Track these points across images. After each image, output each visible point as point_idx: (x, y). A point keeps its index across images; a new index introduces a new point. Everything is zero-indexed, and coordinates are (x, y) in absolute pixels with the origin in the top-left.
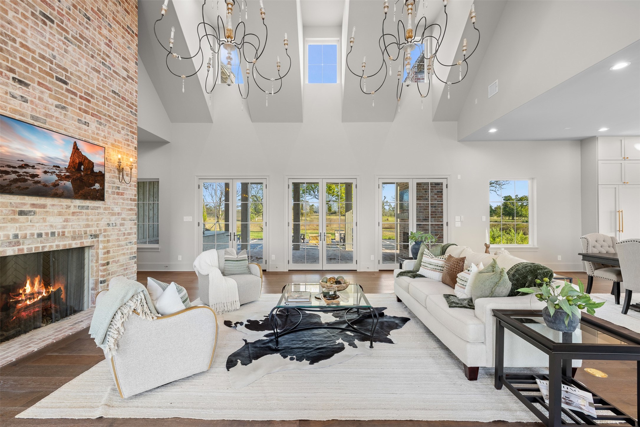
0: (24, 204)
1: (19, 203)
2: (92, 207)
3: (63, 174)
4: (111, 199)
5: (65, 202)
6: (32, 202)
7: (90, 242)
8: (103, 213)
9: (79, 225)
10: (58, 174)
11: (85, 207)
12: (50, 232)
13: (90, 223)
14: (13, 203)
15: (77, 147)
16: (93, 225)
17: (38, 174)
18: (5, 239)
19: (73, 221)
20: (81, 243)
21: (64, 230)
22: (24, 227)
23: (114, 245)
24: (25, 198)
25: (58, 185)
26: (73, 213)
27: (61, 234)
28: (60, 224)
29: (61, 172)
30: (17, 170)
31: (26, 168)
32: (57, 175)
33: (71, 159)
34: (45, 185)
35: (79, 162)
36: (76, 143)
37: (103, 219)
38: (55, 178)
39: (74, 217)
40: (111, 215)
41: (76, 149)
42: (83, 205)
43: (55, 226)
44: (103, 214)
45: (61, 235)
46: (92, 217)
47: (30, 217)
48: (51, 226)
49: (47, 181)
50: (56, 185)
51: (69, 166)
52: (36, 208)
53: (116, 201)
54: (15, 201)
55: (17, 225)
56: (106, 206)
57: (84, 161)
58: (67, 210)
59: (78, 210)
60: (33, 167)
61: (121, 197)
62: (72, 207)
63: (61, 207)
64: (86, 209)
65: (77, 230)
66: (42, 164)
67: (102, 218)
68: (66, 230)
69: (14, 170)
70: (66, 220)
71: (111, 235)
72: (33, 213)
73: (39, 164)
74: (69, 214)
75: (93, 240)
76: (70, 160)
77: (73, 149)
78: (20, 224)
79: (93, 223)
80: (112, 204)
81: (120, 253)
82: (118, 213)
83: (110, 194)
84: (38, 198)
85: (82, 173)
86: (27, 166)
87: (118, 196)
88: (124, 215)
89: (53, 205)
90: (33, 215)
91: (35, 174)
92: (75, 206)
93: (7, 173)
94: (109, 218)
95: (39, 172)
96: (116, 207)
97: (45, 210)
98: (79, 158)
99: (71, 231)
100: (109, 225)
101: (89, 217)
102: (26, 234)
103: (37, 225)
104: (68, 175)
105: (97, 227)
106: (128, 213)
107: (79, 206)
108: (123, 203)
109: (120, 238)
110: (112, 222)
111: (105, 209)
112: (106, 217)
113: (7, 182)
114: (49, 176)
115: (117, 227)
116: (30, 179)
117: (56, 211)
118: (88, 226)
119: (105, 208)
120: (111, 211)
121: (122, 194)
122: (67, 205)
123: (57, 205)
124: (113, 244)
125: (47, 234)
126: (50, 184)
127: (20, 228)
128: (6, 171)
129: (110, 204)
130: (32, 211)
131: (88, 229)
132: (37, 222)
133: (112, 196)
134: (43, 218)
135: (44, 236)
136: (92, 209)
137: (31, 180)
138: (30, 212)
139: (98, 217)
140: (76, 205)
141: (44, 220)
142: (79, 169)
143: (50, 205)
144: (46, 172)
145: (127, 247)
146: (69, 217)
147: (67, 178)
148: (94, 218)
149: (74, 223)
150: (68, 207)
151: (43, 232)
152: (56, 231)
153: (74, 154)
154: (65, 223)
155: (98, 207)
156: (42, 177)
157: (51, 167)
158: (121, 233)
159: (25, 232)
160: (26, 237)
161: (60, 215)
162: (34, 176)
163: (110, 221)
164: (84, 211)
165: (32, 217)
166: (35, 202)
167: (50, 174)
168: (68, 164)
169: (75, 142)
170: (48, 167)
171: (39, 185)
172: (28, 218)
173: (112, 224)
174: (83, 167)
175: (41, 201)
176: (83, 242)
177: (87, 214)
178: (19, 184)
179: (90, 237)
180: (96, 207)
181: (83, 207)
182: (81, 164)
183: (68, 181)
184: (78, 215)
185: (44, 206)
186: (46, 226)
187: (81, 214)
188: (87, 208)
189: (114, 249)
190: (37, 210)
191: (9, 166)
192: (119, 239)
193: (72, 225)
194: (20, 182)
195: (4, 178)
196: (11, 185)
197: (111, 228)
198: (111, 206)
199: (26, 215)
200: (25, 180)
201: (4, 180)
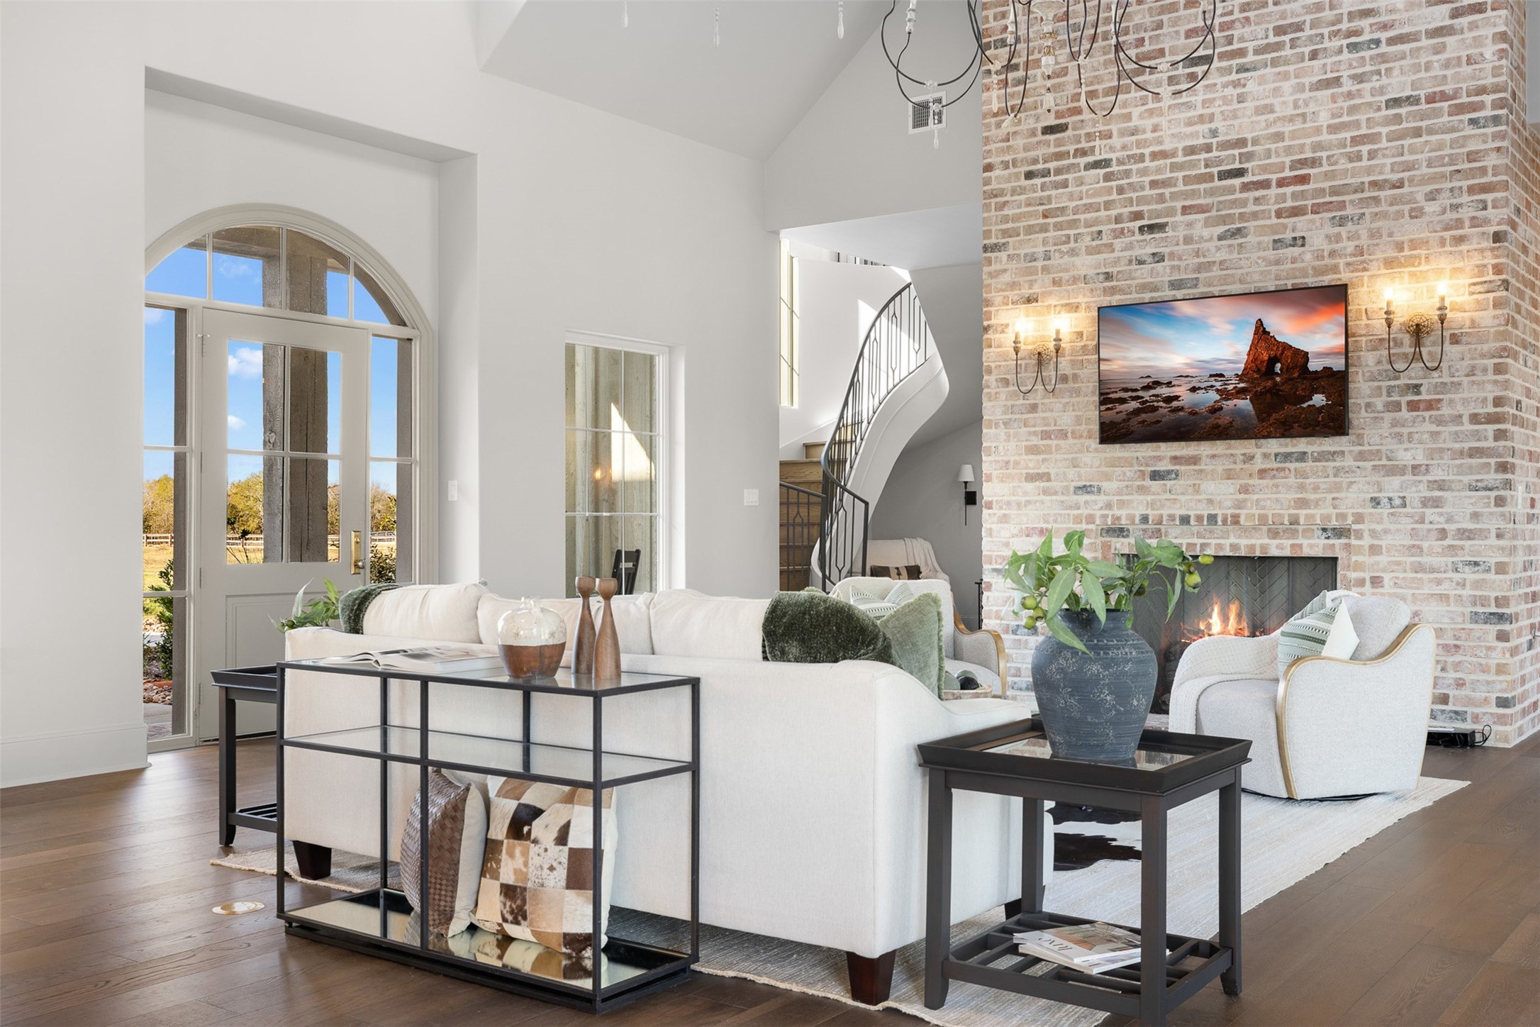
0: (1159, 459)
1: (1150, 457)
2: (1315, 454)
3: (1230, 387)
4: (1386, 424)
5: (1240, 447)
6: (1173, 454)
7: (1321, 546)
8: (1354, 469)
9: (1277, 500)
10: (1220, 388)
11: (1296, 455)
12: (1205, 513)
13: (1312, 497)
14: (1141, 458)
15: (1264, 329)
16: (1320, 503)
17: (1178, 394)
18: (1128, 522)
19: (1261, 490)
20: (1292, 546)
21: (1237, 511)
22: (1158, 503)
23: (1398, 563)
24: (1160, 447)
25: (1221, 408)
26: (1262, 473)
27: (1229, 519)
28: (1231, 497)
29: (1226, 384)
30: (1140, 393)
31: (1155, 388)
32: (1217, 391)
33: (1248, 355)
34: (1193, 413)
35: (1269, 358)
36: (1261, 322)
37: (1354, 487)
38: (1213, 396)
39: (1264, 482)
40: (1382, 473)
41: (1261, 332)
42: (1290, 449)
43: (1220, 502)
44: (1353, 472)
45: (1229, 523)
46: (1315, 480)
47: (1169, 483)
48: (1210, 501)
49: (1196, 405)
50: (1215, 410)
51: (1245, 369)
52: (1180, 464)
53: (1405, 431)
54: (1143, 454)
55: (1149, 498)
56: (1366, 448)
57: (1283, 353)
58: (1247, 466)
59: (1276, 465)
60: (1169, 384)
61: (1427, 414)
62: (1258, 458)
63: (1232, 460)
64: (1297, 460)
65: (1270, 514)
66: (1187, 376)
67: (1352, 483)
68: (1243, 512)
69: (1134, 394)
70: (1244, 490)
71: (1386, 531)
72: (1174, 476)
73: (1181, 376)
74: (1250, 475)
75: (1331, 541)
76: (1248, 358)
77: (1255, 334)
78: (1153, 497)
79: (1318, 496)
80: (1389, 439)
81: (1426, 591)
82: (1414, 467)
83: (1378, 412)
84: (1183, 444)
85: (1278, 379)
86: (1157, 384)
87: (1415, 414)
88: (1440, 472)
89: (1214, 456)
90: (1175, 479)
91: (1172, 395)
92: (1266, 456)
93: (1122, 401)
94: (1378, 483)
95: (1181, 391)
96: (1406, 450)
97: (1196, 467)
98: (1267, 349)
99: (1254, 515)
100: (1378, 503)
101: (1308, 481)
102: (1161, 516)
103: (1183, 498)
104: (1243, 388)
105: (1334, 508)
106: (1461, 465)
107: (1276, 455)
108: (1435, 435)
109: (1425, 545)
110: (1390, 495)
111: (1361, 456)
112: (1367, 479)
113: (1123, 416)
114: (1200, 395)
115: (1408, 510)
116: (1164, 405)
117: (1220, 469)
118: (1302, 503)
119: (1360, 453)
120: (1384, 462)
121: (1430, 405)
122: (1244, 454)
123: (1222, 456)
124: (1394, 559)
125: (1199, 518)
126: (1203, 410)
127: (1152, 505)
128: (1120, 398)
129: (1378, 441)
130: (1173, 471)
131: (1302, 513)
132: (1183, 494)
133: (1388, 416)
134: (1194, 485)
135: (1192, 522)
136: (1316, 460)
137: (1165, 408)
138: (1169, 472)
139: (1337, 479)
140: (1268, 451)
141: (1196, 489)
142: (1270, 372)
143: (1207, 456)
144: (1193, 390)
145: (1457, 576)
146: (1251, 482)
147: (1240, 393)
148: (1325, 482)
149: (1266, 496)
150: (1249, 458)
151: (1192, 513)
152: (1219, 512)
153: (1257, 345)
154: (1243, 496)
155: (1335, 453)
156: (1187, 398)
157: (1206, 379)
158: (1429, 530)
159: (1160, 512)
160: (1162, 521)
161: (1228, 479)
162: (1169, 399)
163: (1380, 491)
164: (1292, 466)
165: (1173, 482)
166: (1178, 453)
167: (1203, 391)
168: (1242, 366)
169: (1260, 320)
170: (1199, 378)
171: (1181, 413)
172: (1165, 485)
173: (1390, 499)
174: (1279, 365)
175: (1189, 449)
176: (1300, 546)
177: (1301, 474)
178: (1144, 416)
179: (1320, 532)
180: (1330, 452)
181: (1287, 457)
182: (1272, 361)
183: (1243, 399)
184: (1274, 477)
185: (1194, 460)
186: (1199, 501)
187: (1282, 474)
188: (1302, 457)
189: (1401, 575)
190: (1182, 468)
191: (1126, 390)
192: (1420, 548)
193: (1257, 501)
194: (1146, 413)
195: (1118, 410)
196: (1130, 419)
197: (1384, 511)
198: (1383, 448)
199: (1163, 480)
200: (1155, 409)
201: (1117, 413)
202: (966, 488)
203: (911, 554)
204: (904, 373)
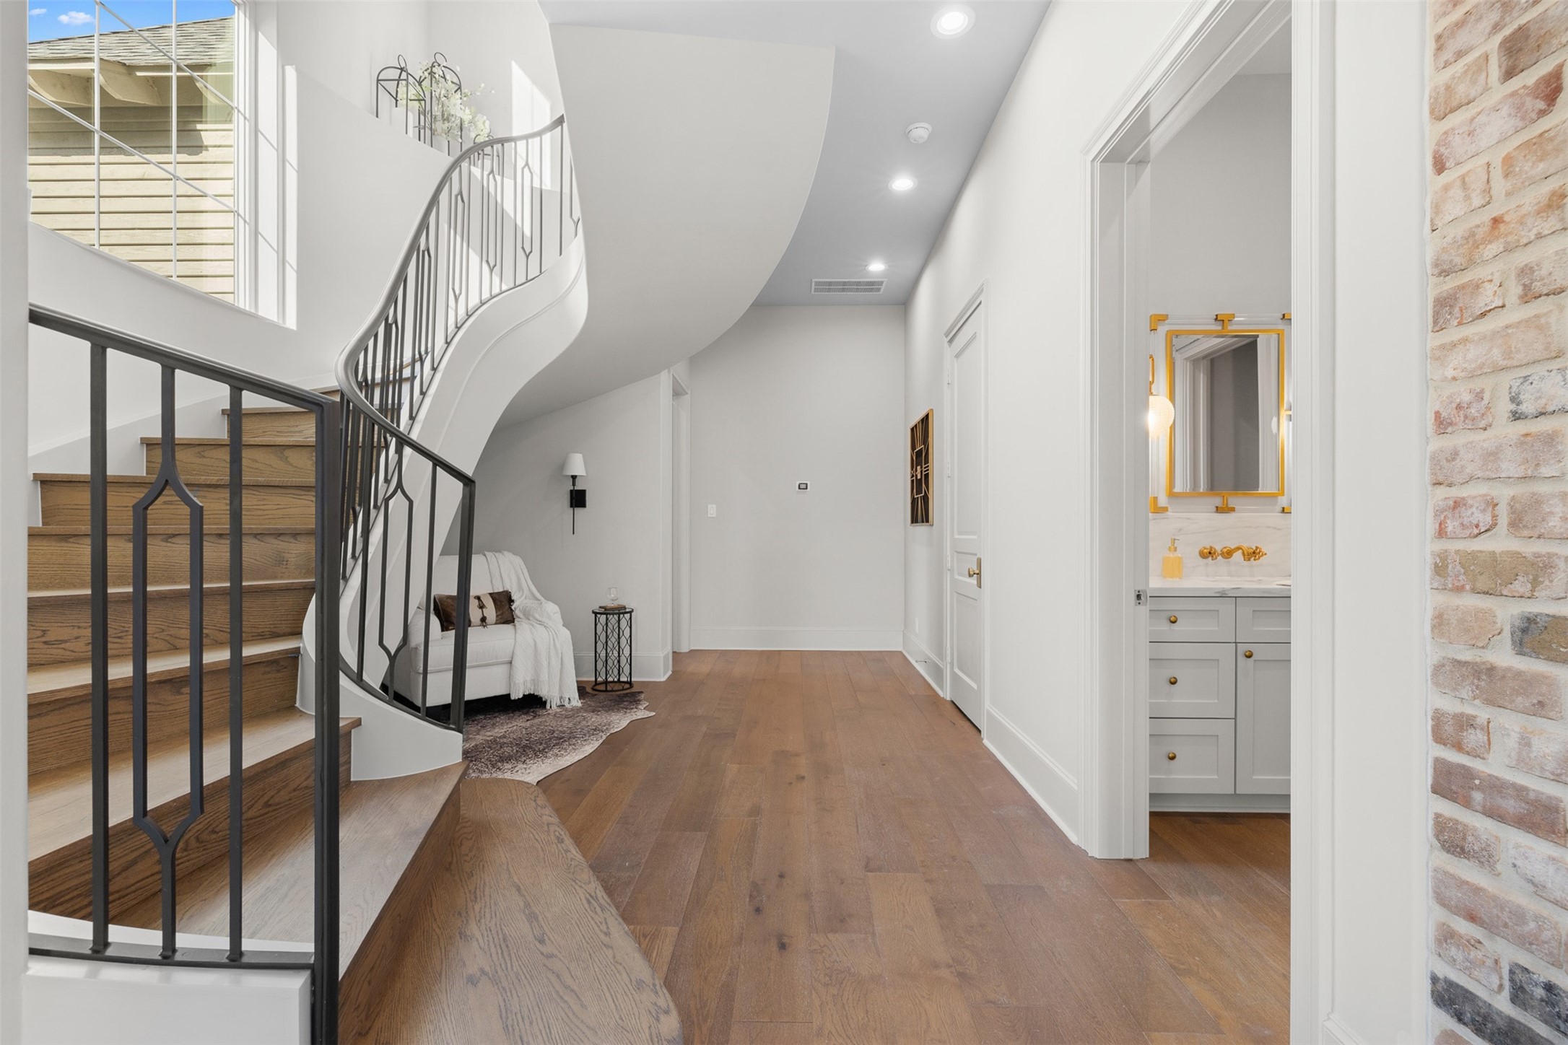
202: (574, 484)
203: (497, 575)
204: (474, 301)
